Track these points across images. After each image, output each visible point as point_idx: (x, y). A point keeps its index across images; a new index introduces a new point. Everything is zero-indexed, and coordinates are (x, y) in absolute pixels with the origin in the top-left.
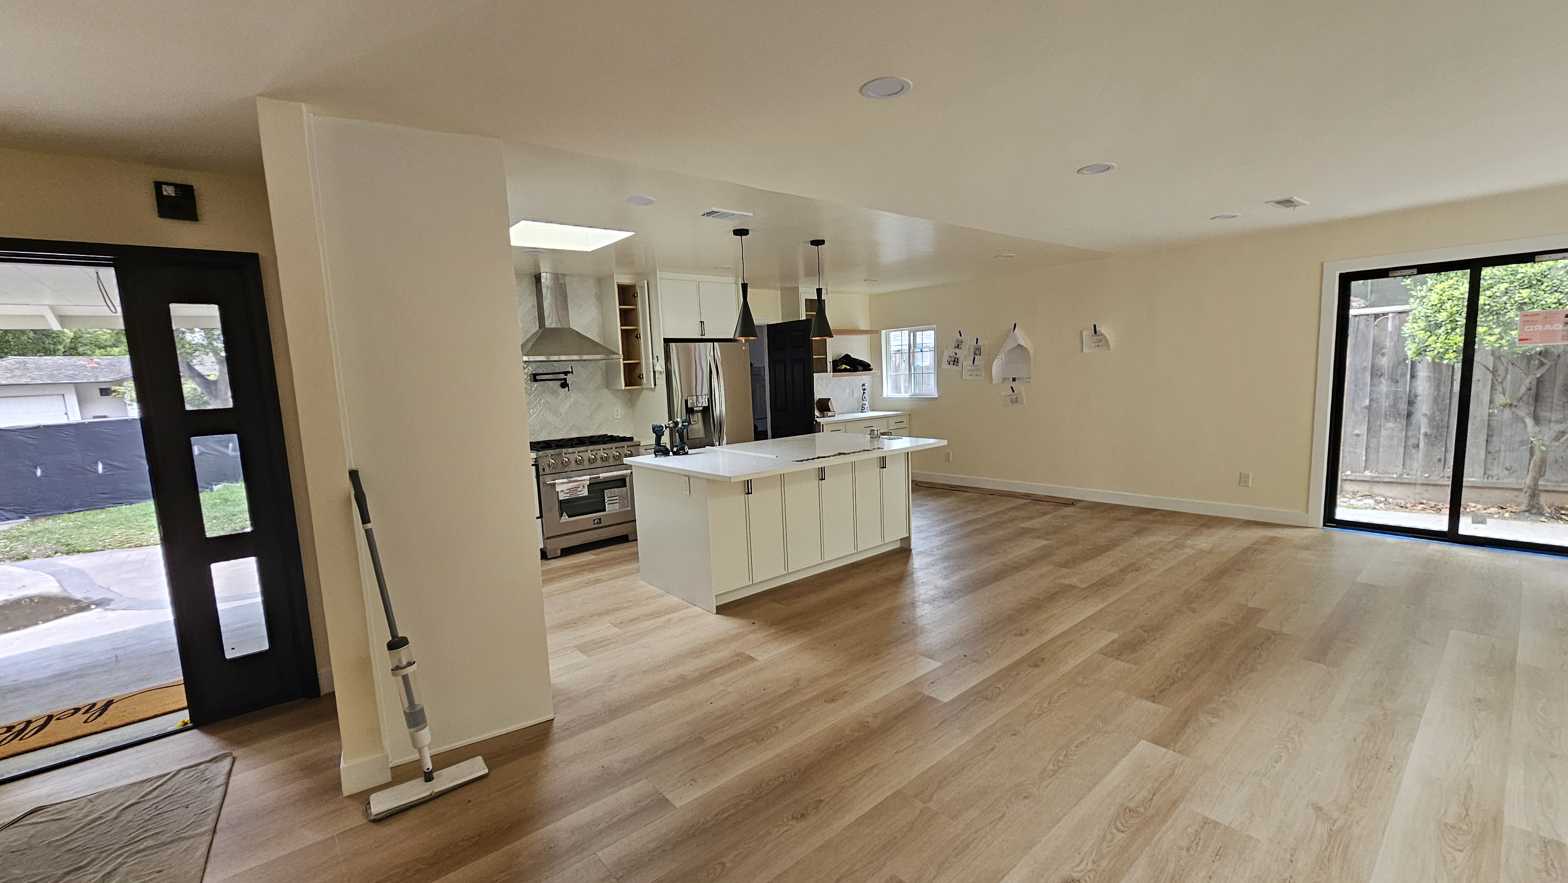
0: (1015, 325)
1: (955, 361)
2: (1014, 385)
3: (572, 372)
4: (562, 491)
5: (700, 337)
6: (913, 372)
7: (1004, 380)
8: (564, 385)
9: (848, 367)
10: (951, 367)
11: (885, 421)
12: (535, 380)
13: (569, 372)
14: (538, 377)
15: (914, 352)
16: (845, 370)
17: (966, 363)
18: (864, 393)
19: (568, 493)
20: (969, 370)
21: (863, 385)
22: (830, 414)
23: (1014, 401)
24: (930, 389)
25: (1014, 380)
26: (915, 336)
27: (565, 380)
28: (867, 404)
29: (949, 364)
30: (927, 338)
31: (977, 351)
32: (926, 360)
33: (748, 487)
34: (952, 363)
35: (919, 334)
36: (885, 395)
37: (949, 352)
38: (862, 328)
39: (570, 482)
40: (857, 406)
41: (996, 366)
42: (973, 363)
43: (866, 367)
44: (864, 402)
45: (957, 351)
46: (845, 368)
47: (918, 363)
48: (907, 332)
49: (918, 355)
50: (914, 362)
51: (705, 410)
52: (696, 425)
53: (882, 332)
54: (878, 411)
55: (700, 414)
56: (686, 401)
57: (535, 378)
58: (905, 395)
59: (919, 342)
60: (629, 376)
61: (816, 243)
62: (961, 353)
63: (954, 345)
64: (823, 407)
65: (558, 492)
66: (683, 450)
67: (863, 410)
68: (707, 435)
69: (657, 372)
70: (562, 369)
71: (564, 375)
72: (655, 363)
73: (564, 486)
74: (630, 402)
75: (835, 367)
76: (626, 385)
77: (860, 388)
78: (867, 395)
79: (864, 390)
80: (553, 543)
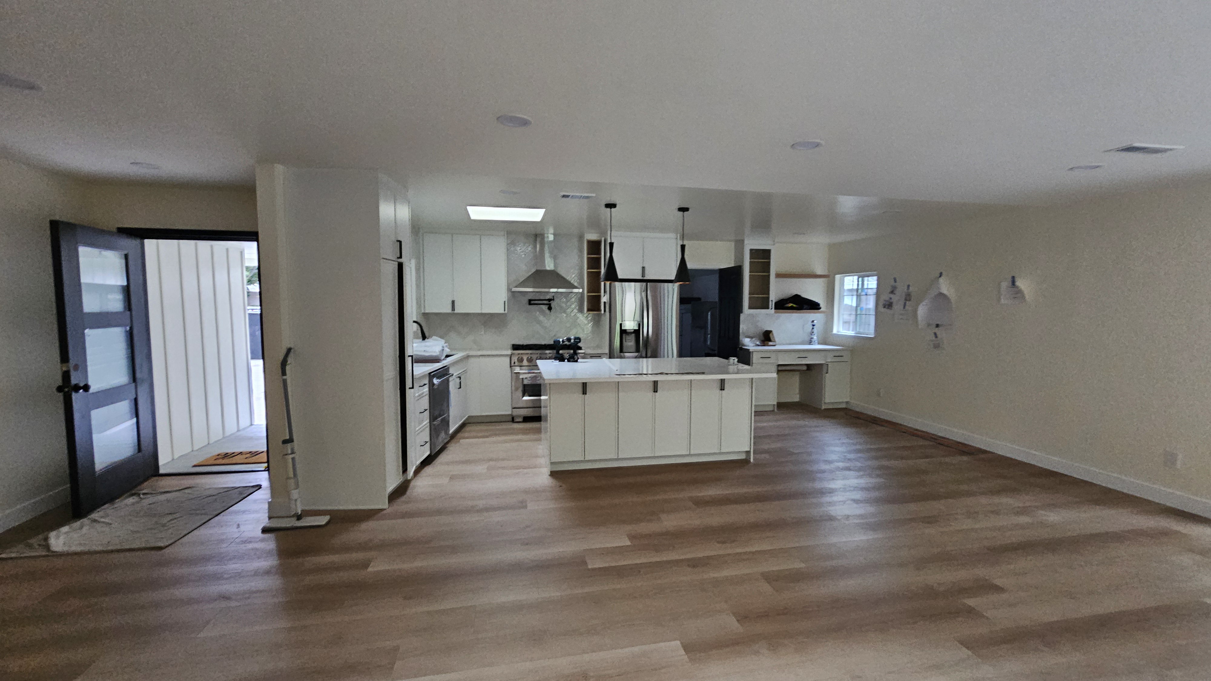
0: (941, 273)
1: (889, 305)
2: (937, 330)
3: (554, 299)
4: (526, 378)
5: (642, 278)
6: (859, 313)
7: (929, 325)
8: (550, 308)
9: (794, 306)
10: (886, 310)
11: (823, 354)
12: (530, 304)
13: (551, 300)
14: (532, 302)
15: (860, 296)
16: (792, 308)
17: (898, 307)
18: (813, 328)
19: (529, 380)
20: (902, 314)
21: (813, 321)
22: (770, 343)
23: (936, 347)
24: (869, 330)
25: (938, 326)
26: (863, 282)
27: (550, 305)
28: (815, 338)
29: (885, 307)
30: (872, 283)
31: (908, 297)
32: (870, 303)
33: (584, 387)
34: (887, 306)
35: (866, 279)
36: (835, 331)
37: (885, 297)
38: (819, 272)
39: (529, 373)
40: (807, 339)
41: (922, 311)
42: (904, 308)
43: (814, 306)
44: (813, 336)
45: (892, 296)
46: (792, 306)
47: (863, 305)
48: (856, 278)
49: (863, 298)
50: (860, 304)
51: (637, 332)
52: (630, 343)
53: (838, 277)
54: (826, 344)
55: (633, 335)
56: (621, 325)
57: (530, 302)
58: (851, 333)
59: (865, 287)
60: (594, 305)
61: (683, 210)
62: (895, 298)
63: (889, 290)
64: (766, 337)
65: (523, 379)
66: (573, 359)
67: (810, 343)
68: (638, 350)
69: (605, 303)
70: (548, 297)
71: (549, 302)
72: (604, 296)
73: (525, 374)
74: (597, 322)
75: (782, 305)
76: (588, 310)
77: (810, 324)
78: (815, 330)
79: (813, 325)
80: (517, 412)
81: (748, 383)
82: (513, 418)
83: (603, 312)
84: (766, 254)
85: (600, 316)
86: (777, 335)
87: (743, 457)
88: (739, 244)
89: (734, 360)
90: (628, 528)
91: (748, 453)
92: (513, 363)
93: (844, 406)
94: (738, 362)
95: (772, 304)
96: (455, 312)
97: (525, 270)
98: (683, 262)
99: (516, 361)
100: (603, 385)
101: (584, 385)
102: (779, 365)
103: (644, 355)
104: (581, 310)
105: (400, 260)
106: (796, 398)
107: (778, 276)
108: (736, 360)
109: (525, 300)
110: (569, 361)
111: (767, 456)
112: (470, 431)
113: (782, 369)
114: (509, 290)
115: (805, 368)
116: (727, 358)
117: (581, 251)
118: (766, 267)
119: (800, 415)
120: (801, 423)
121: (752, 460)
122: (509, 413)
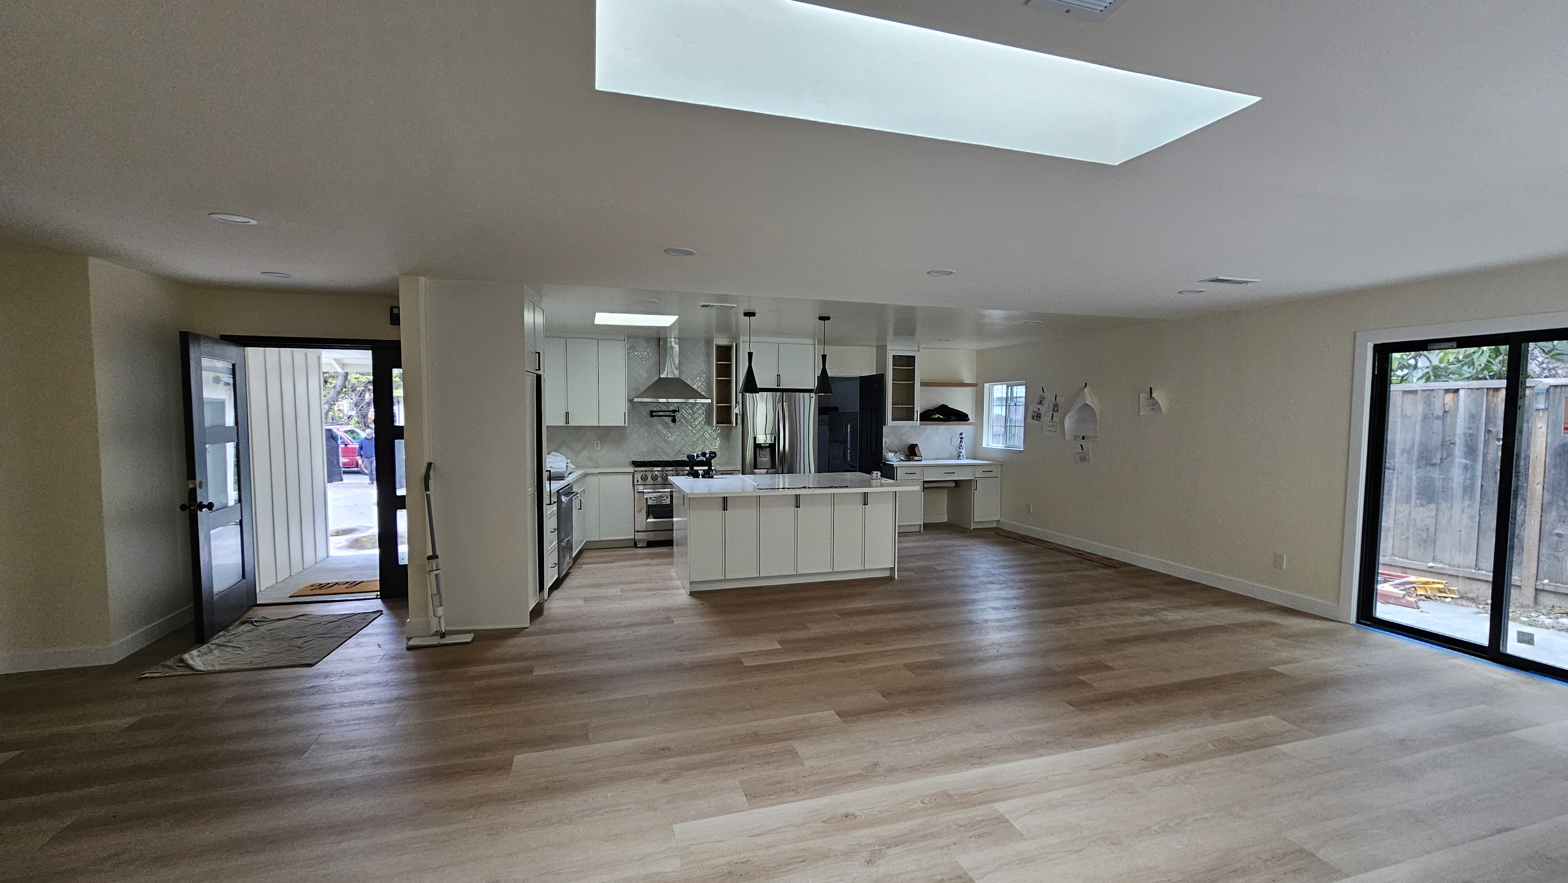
0: (1086, 384)
1: (1038, 416)
2: (1083, 443)
3: (678, 411)
4: (650, 498)
5: (776, 388)
6: (1008, 425)
7: (1076, 437)
8: (674, 421)
9: (944, 417)
10: (1035, 422)
11: (971, 469)
12: (652, 416)
13: (676, 411)
14: (654, 414)
15: (1010, 406)
16: (938, 419)
17: (1046, 418)
18: (961, 441)
19: (654, 500)
20: (1050, 426)
21: (961, 434)
22: (916, 458)
23: (1083, 459)
24: (1018, 443)
25: (1083, 438)
26: (1012, 391)
27: (674, 416)
28: (963, 452)
29: (1033, 419)
30: (1020, 391)
31: (1056, 408)
32: (1019, 415)
33: (725, 502)
34: (1035, 418)
35: (1015, 388)
36: (984, 445)
37: (1034, 407)
38: (967, 381)
39: (654, 492)
40: (955, 453)
41: (1068, 423)
42: (1052, 419)
43: (962, 417)
44: (961, 450)
45: (1039, 406)
46: (939, 417)
47: (1012, 415)
48: (1005, 385)
49: (1013, 408)
50: (1009, 415)
51: (772, 447)
52: (765, 458)
53: (987, 385)
54: (975, 459)
55: (768, 449)
56: (755, 439)
57: (652, 414)
58: (1001, 446)
59: (1015, 395)
60: (724, 416)
61: (823, 318)
62: (1043, 409)
63: (1037, 400)
64: (912, 452)
65: (647, 498)
66: (707, 475)
67: (958, 458)
68: (773, 466)
69: (736, 414)
70: (671, 408)
71: (674, 413)
72: (736, 407)
73: (651, 495)
74: (726, 436)
75: (927, 416)
76: (718, 423)
77: (958, 436)
78: (963, 444)
79: (962, 438)
80: (640, 536)
81: (891, 496)
82: (635, 543)
83: (734, 425)
84: (910, 361)
85: (730, 429)
86: (922, 449)
87: (887, 574)
88: (882, 350)
89: (877, 474)
90: (778, 636)
91: (892, 569)
92: (636, 481)
93: (994, 525)
94: (881, 476)
95: (917, 416)
96: (569, 425)
97: (646, 378)
98: (824, 370)
99: (640, 478)
100: (743, 500)
101: (725, 499)
102: (925, 482)
103: (780, 471)
104: (708, 421)
105: (538, 372)
106: (944, 519)
107: (923, 384)
108: (879, 474)
109: (645, 412)
110: (703, 477)
111: (912, 573)
112: (590, 557)
113: (929, 487)
114: (631, 401)
115: (953, 485)
116: (869, 472)
117: (708, 355)
118: (911, 375)
119: (946, 536)
120: (949, 542)
121: (896, 578)
122: (632, 537)
